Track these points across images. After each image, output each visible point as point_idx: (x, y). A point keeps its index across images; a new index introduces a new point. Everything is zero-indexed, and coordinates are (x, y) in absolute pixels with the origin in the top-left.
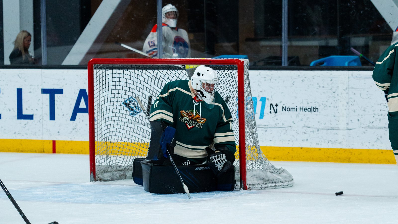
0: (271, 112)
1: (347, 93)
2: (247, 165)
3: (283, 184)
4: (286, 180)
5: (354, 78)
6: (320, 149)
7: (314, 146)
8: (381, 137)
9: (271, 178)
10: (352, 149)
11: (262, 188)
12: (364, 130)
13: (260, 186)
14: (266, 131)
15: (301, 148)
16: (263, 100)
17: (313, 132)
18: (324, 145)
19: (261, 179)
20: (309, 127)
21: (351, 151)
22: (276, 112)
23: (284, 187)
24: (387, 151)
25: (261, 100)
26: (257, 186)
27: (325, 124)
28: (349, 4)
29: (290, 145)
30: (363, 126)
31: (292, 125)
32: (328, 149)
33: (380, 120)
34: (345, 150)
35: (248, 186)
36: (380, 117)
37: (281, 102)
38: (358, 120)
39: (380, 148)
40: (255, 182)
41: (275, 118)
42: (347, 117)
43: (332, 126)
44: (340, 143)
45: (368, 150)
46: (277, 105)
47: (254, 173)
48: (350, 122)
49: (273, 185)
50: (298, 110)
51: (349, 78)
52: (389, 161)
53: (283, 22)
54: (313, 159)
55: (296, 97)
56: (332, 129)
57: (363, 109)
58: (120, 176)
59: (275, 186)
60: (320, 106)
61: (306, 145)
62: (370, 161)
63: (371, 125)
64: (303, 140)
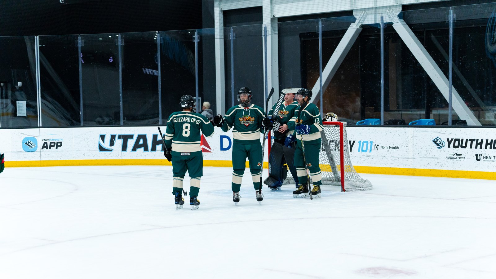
0: (375, 149)
1: (413, 139)
2: (345, 178)
3: (365, 188)
4: (368, 186)
5: (417, 131)
6: (399, 169)
7: (396, 167)
8: (430, 163)
9: (358, 185)
10: (416, 169)
11: (353, 191)
12: (421, 159)
13: (352, 189)
14: (373, 159)
15: (390, 168)
16: (371, 142)
17: (396, 159)
18: (402, 167)
19: (352, 186)
20: (394, 157)
21: (415, 170)
22: (378, 149)
23: (366, 190)
24: (433, 170)
25: (370, 143)
26: (350, 189)
27: (402, 155)
28: (414, 93)
29: (385, 166)
30: (421, 157)
31: (386, 155)
32: (404, 169)
33: (430, 154)
34: (412, 169)
35: (345, 190)
36: (430, 152)
37: (380, 144)
38: (419, 153)
39: (430, 169)
40: (349, 187)
41: (377, 152)
42: (413, 152)
43: (405, 156)
44: (409, 165)
45: (424, 169)
46: (378, 145)
47: (349, 182)
48: (414, 155)
49: (359, 189)
50: (389, 148)
51: (414, 131)
52: (434, 175)
53: (381, 102)
54: (395, 174)
55: (387, 141)
56: (405, 158)
57: (421, 148)
58: (286, 183)
59: (361, 189)
60: (399, 146)
61: (392, 166)
62: (424, 175)
63: (425, 156)
64: (391, 164)
